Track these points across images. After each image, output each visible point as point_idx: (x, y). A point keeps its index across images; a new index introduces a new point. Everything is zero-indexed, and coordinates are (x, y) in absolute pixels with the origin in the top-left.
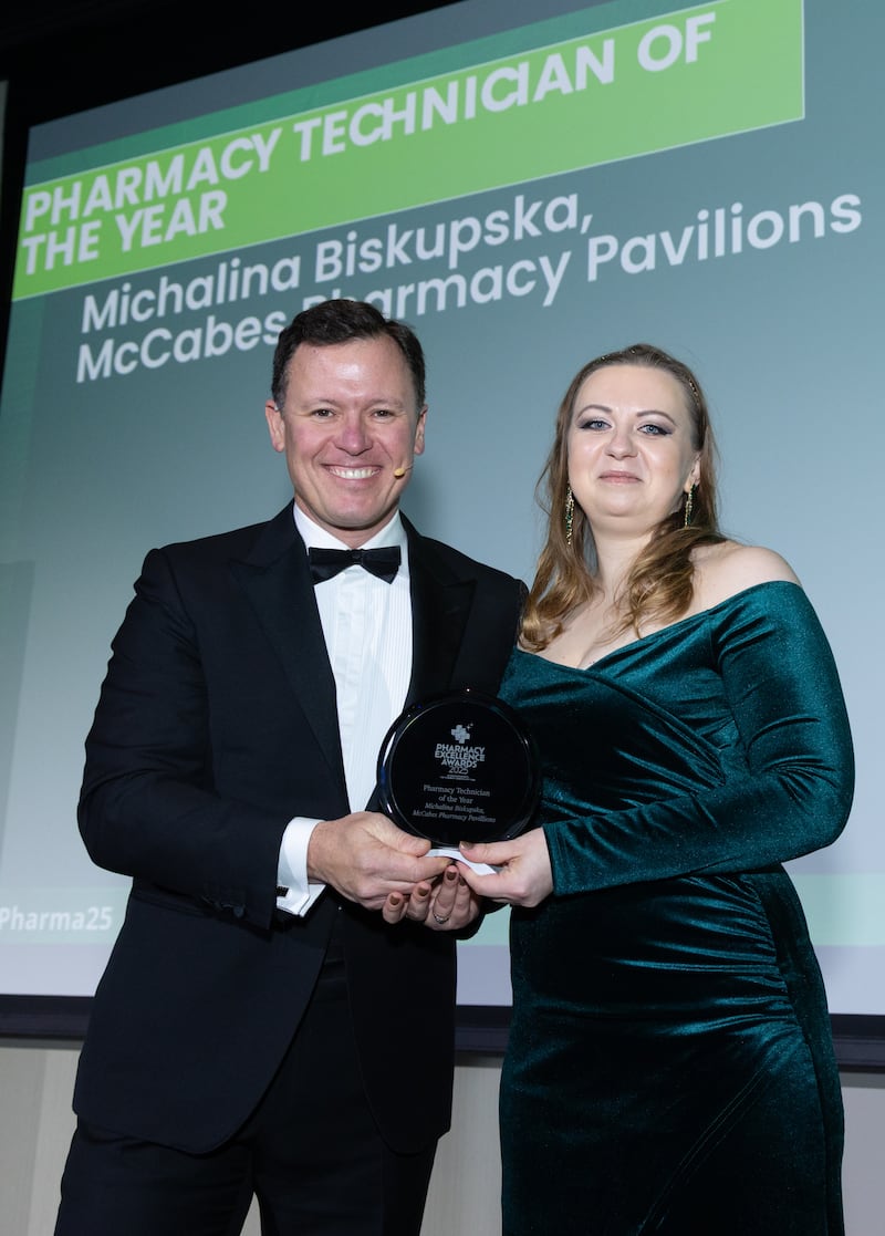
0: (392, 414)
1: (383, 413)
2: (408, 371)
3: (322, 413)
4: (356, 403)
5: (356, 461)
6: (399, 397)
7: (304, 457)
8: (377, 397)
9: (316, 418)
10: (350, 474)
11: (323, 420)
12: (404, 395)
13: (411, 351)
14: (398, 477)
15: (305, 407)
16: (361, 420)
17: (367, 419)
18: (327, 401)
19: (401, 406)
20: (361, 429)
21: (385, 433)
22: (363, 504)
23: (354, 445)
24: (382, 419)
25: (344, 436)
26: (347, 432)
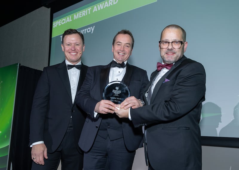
1: (78, 45)
2: (81, 39)
3: (69, 45)
4: (73, 43)
5: (73, 52)
7: (66, 51)
8: (76, 42)
9: (68, 46)
10: (73, 54)
11: (69, 46)
12: (80, 42)
13: (82, 36)
14: (80, 54)
15: (66, 44)
16: (74, 46)
17: (75, 46)
18: (69, 43)
19: (80, 44)
20: (74, 47)
21: (78, 48)
22: (75, 58)
23: (73, 49)
24: (78, 46)
25: (72, 48)
26: (72, 47)
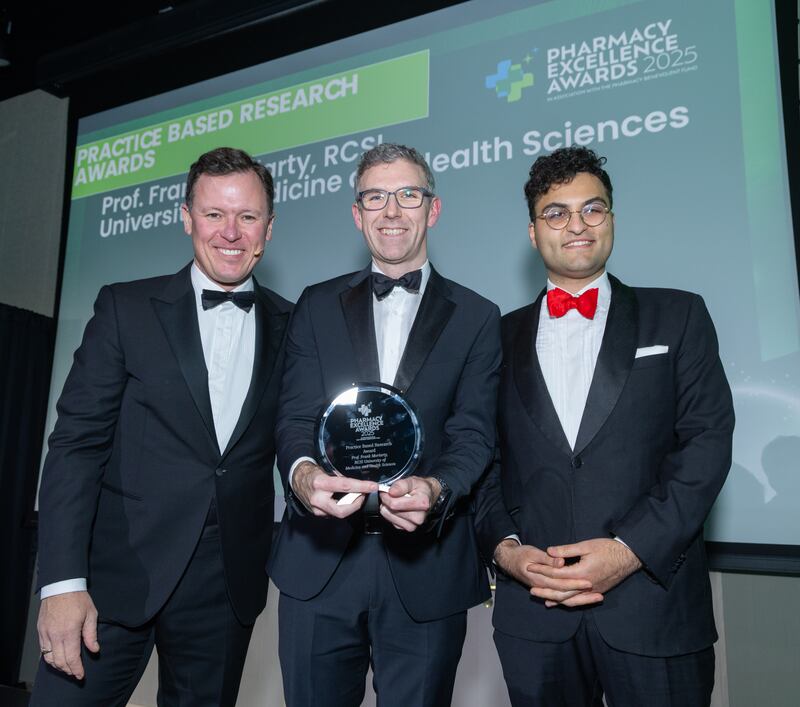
0: (254, 218)
1: (249, 217)
2: (265, 193)
3: (214, 215)
4: (233, 211)
5: (231, 246)
6: (258, 209)
7: (203, 240)
8: (245, 208)
9: (210, 218)
10: (228, 252)
11: (214, 219)
12: (261, 208)
13: (268, 182)
14: (256, 256)
15: (204, 211)
16: (236, 221)
17: (239, 220)
18: (216, 209)
19: (259, 214)
20: (236, 227)
21: (250, 229)
22: (235, 270)
23: (231, 236)
24: (248, 221)
25: (226, 230)
26: (227, 227)
